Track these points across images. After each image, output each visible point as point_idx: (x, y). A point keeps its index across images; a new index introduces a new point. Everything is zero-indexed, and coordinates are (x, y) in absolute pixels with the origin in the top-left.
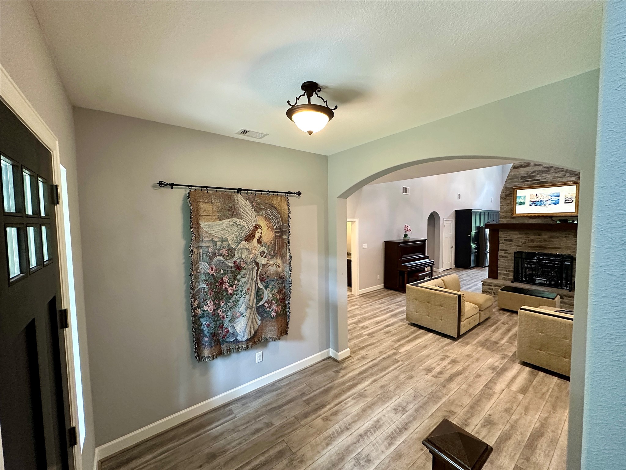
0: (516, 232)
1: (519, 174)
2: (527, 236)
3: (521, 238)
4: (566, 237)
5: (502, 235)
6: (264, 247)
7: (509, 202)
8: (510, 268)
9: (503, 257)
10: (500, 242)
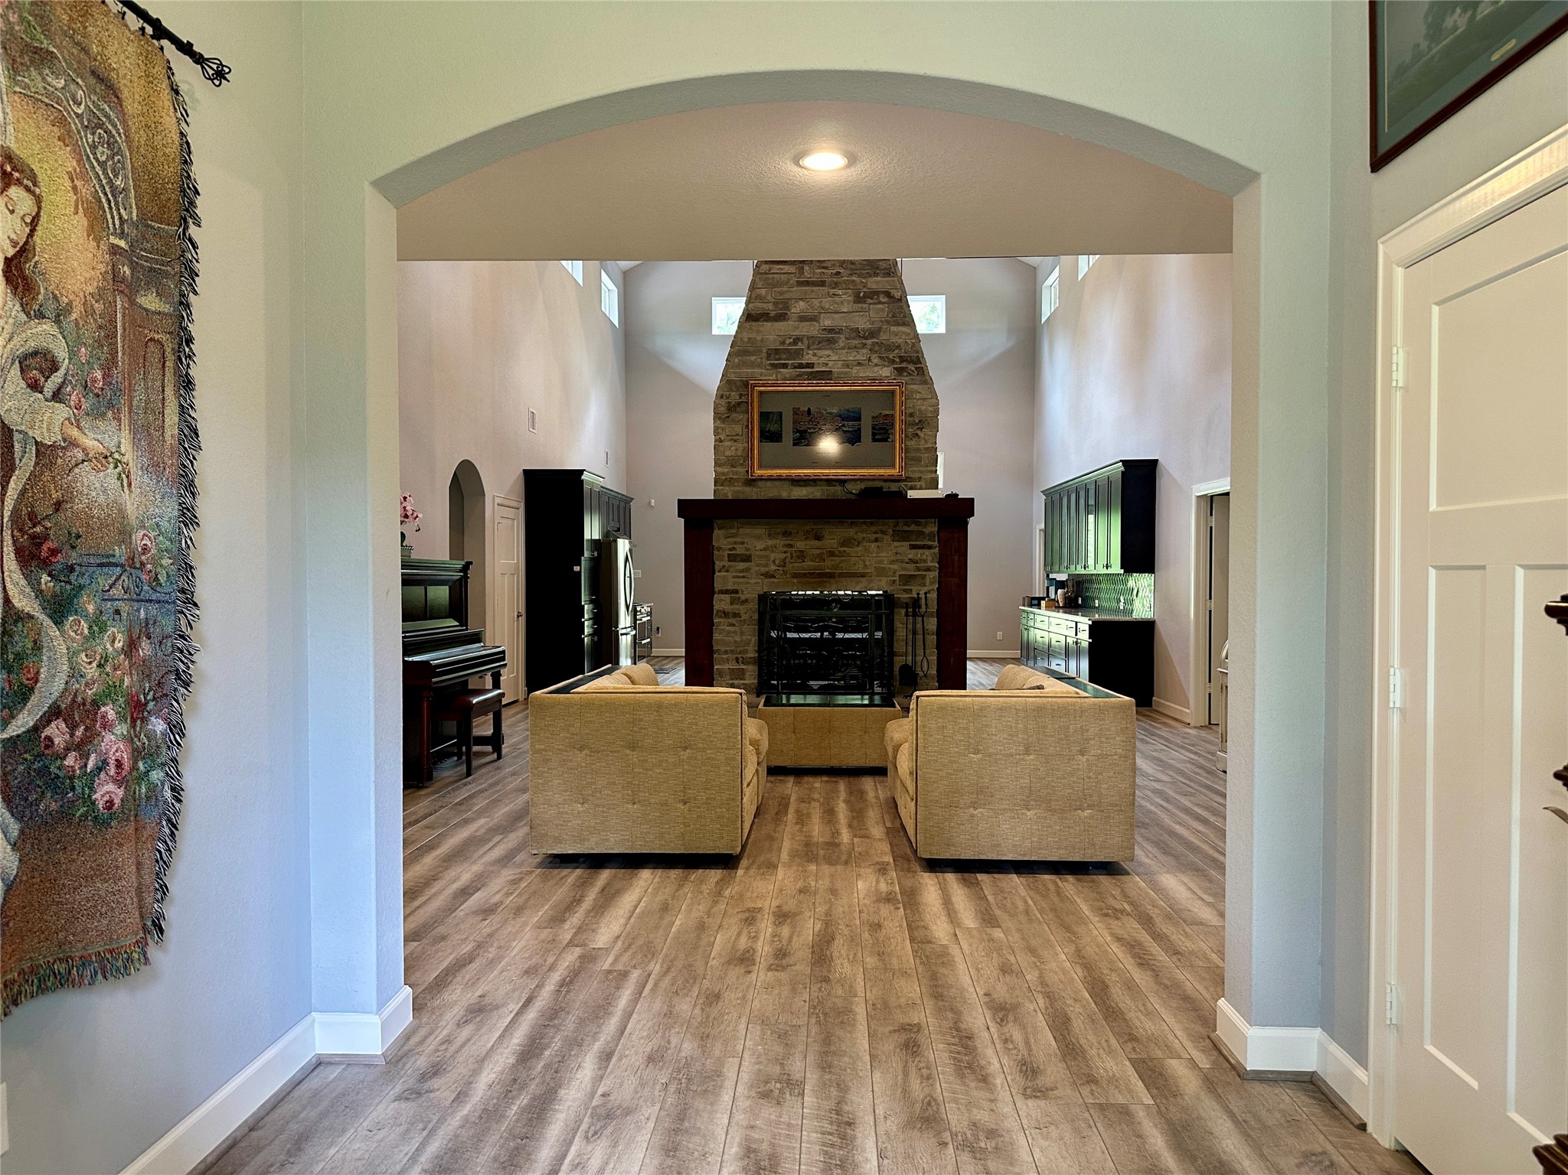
0: (761, 531)
1: (762, 340)
2: (789, 542)
3: (773, 549)
4: (876, 540)
5: (721, 539)
6: (47, 327)
7: (738, 429)
8: (746, 651)
9: (726, 614)
10: (718, 564)
